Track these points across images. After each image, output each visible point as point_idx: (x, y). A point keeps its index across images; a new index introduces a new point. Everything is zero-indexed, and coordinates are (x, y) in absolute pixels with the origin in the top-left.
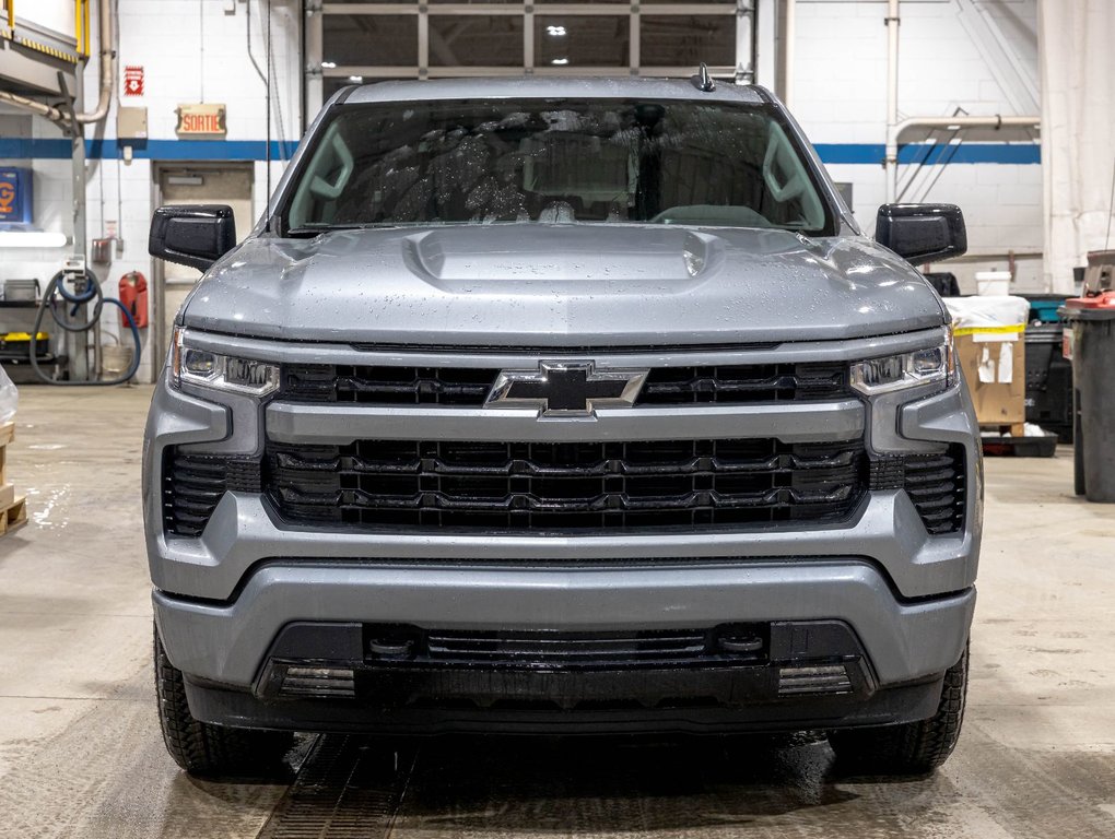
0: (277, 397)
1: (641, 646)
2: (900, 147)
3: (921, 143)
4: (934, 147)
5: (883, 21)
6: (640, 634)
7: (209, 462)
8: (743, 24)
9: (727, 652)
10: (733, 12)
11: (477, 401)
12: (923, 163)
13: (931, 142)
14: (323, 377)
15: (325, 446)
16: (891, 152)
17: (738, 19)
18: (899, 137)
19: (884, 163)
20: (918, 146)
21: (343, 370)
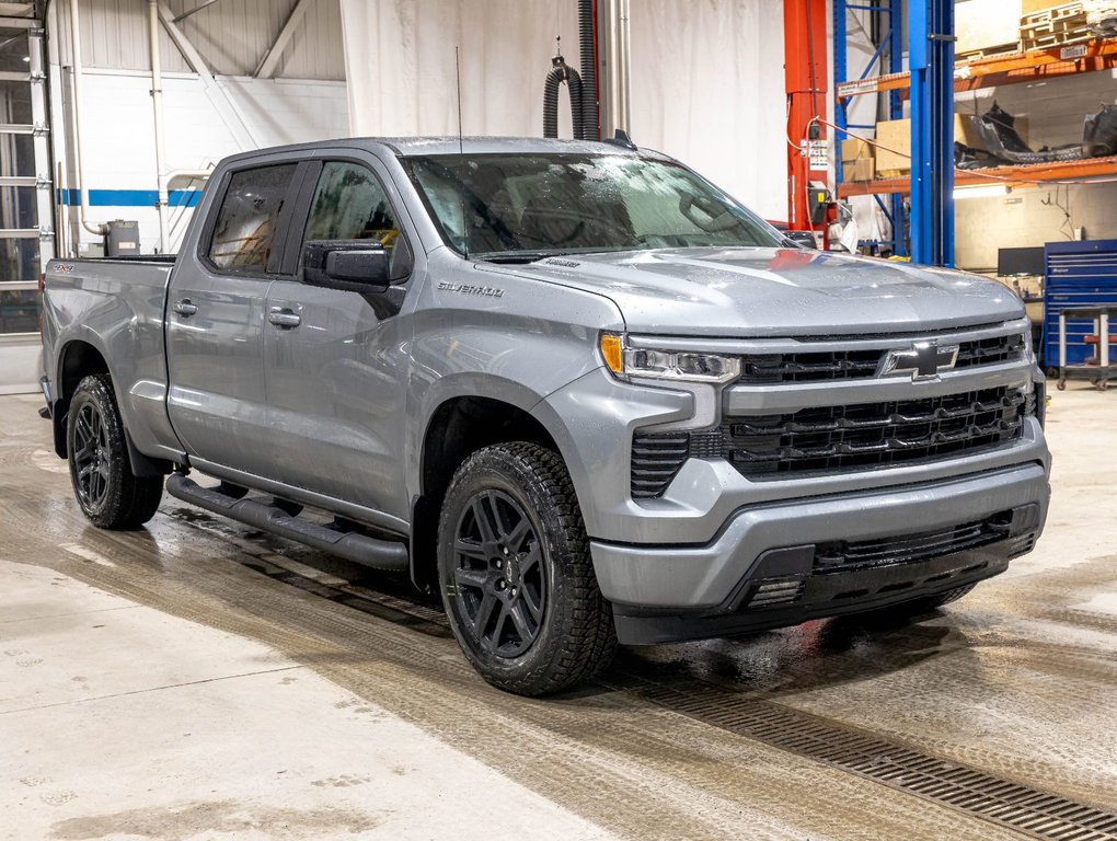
0: (736, 382)
1: (956, 535)
2: (170, 192)
3: (184, 190)
4: (194, 192)
5: (148, 93)
6: (958, 527)
7: (671, 437)
8: (37, 91)
9: (992, 531)
10: (28, 79)
11: (870, 373)
12: (187, 206)
13: (192, 189)
14: (773, 364)
15: (772, 416)
16: (164, 197)
17: (32, 85)
18: (169, 186)
19: (157, 206)
20: (182, 192)
21: (787, 358)
